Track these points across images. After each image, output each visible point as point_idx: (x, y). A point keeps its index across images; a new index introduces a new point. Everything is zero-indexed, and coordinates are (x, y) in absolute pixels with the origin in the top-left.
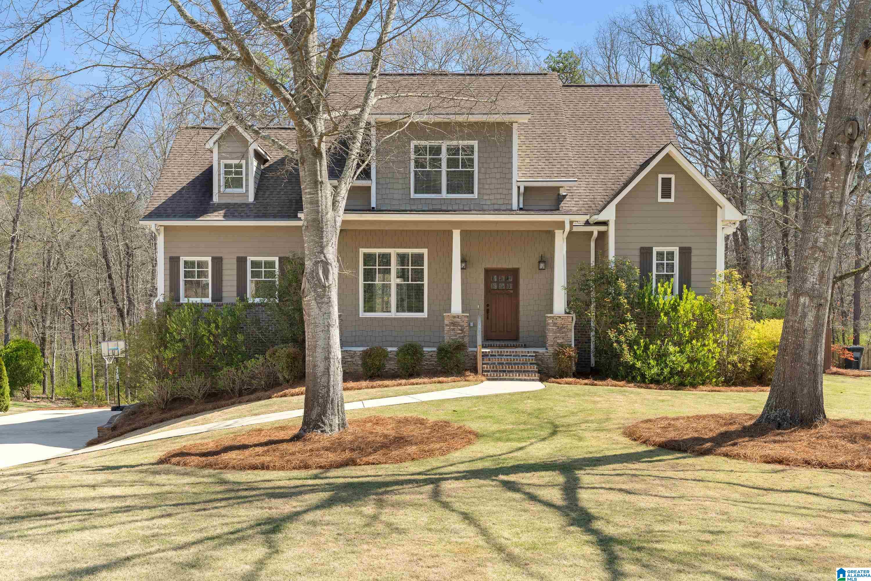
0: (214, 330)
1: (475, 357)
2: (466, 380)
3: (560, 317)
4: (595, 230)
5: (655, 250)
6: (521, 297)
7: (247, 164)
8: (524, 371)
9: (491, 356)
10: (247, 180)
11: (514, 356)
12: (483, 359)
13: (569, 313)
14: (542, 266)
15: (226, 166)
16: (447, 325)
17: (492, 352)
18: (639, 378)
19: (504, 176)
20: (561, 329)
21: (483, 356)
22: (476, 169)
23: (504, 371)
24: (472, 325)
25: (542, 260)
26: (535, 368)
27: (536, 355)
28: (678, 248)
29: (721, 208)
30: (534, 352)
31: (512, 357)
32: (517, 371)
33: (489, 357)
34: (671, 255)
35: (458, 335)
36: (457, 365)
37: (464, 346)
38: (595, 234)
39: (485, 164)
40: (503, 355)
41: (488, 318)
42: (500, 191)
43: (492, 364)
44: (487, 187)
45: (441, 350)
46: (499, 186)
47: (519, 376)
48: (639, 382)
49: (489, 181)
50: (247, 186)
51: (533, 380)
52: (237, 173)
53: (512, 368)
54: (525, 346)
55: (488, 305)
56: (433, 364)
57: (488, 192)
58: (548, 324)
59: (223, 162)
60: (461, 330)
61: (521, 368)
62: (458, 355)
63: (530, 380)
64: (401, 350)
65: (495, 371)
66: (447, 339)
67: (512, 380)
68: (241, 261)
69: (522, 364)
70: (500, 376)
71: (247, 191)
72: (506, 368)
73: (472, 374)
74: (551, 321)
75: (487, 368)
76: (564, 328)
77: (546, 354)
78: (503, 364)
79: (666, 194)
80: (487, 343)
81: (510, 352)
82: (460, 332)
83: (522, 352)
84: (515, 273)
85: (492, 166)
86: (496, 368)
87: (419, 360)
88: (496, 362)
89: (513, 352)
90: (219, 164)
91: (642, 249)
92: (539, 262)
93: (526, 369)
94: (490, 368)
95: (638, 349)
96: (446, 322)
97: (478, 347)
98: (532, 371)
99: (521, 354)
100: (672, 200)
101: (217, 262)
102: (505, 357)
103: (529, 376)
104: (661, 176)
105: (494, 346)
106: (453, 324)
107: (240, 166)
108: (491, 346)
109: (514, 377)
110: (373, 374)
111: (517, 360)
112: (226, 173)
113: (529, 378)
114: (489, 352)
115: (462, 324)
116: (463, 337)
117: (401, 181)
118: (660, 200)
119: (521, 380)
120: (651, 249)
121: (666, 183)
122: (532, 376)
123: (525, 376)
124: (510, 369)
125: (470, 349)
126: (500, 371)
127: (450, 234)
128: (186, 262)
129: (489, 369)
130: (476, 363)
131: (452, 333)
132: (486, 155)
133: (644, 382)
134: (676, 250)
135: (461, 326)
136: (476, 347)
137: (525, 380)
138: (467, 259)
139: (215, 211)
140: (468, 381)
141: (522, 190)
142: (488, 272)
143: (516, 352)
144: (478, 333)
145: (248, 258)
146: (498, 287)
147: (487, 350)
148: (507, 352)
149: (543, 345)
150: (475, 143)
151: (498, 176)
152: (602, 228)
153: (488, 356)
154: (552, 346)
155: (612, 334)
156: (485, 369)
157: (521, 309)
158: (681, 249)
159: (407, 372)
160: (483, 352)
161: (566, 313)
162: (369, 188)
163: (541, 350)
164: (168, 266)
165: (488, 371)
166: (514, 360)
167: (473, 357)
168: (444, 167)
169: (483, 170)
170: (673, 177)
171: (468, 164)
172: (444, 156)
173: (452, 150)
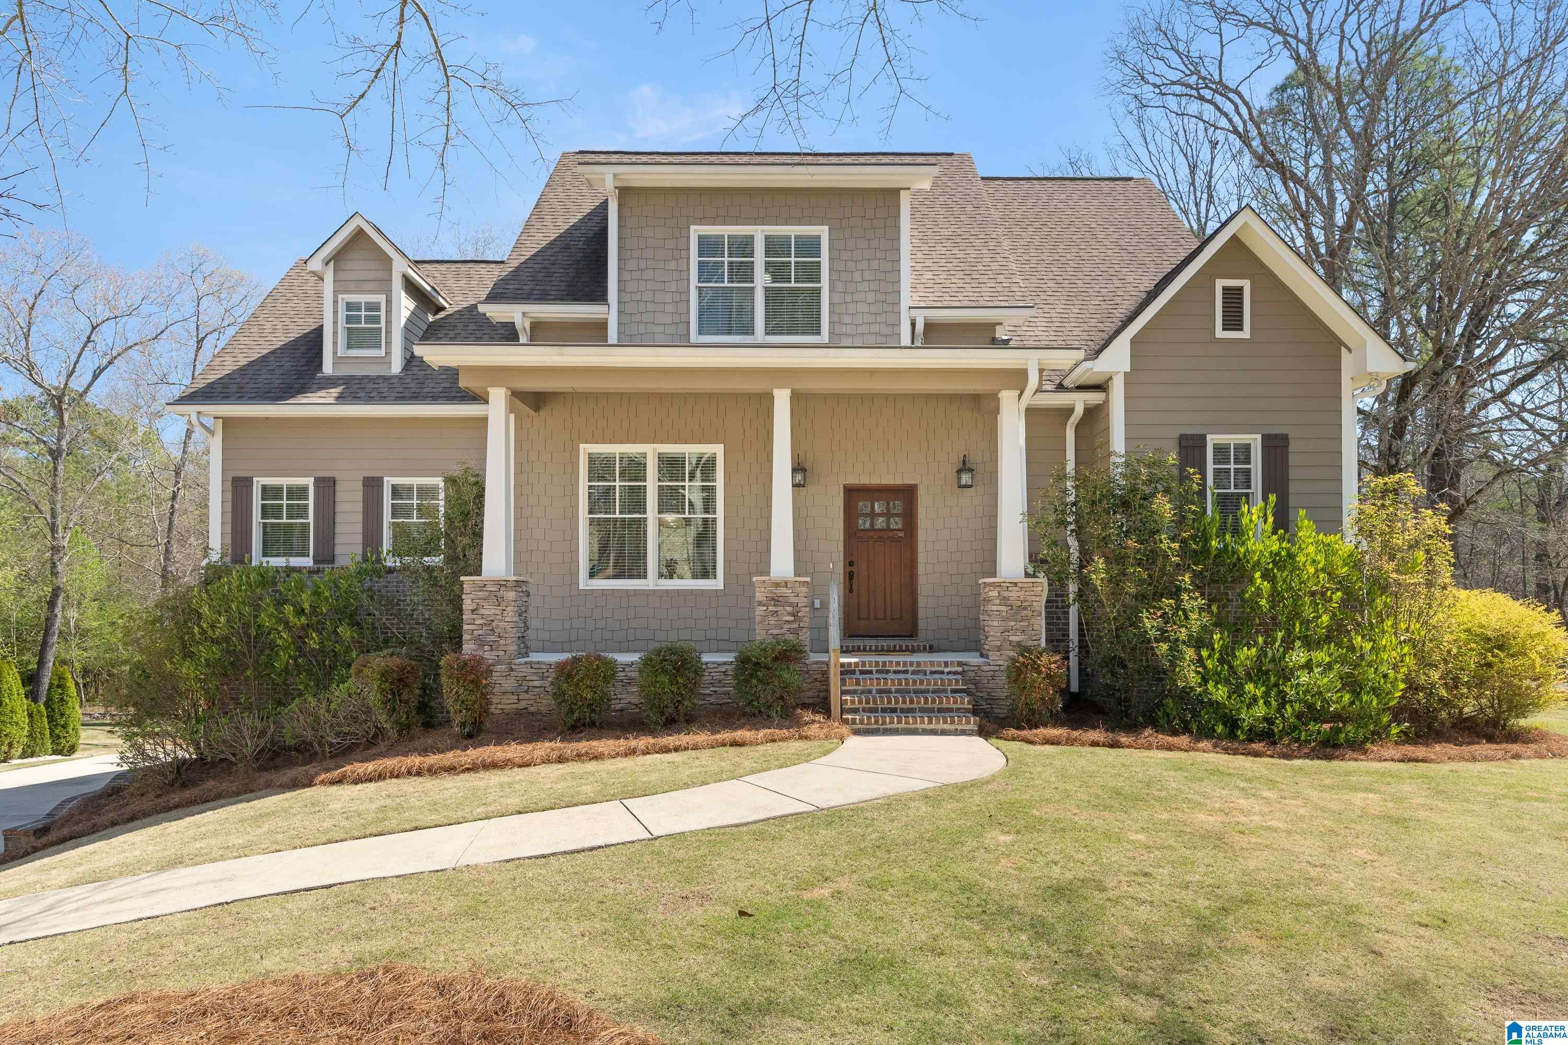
0: (292, 619)
1: (825, 674)
2: (801, 738)
3: (1015, 584)
4: (1080, 402)
5: (1212, 440)
6: (921, 547)
7: (389, 302)
8: (940, 710)
9: (862, 672)
10: (389, 332)
11: (914, 673)
12: (843, 681)
13: (1034, 576)
14: (966, 478)
15: (350, 306)
16: (760, 604)
17: (864, 663)
18: (1220, 729)
19: (882, 297)
20: (1018, 610)
21: (842, 673)
22: (825, 284)
23: (893, 710)
24: (817, 604)
25: (965, 467)
26: (966, 702)
27: (964, 671)
28: (1259, 437)
29: (1350, 350)
30: (960, 664)
31: (909, 676)
32: (922, 710)
33: (857, 675)
34: (1244, 452)
35: (786, 626)
36: (782, 698)
37: (800, 652)
38: (1079, 411)
39: (843, 274)
40: (888, 672)
41: (851, 590)
43: (863, 692)
44: (848, 319)
45: (743, 661)
46: (872, 319)
47: (930, 722)
48: (1220, 738)
49: (852, 308)
50: (389, 343)
51: (964, 733)
52: (369, 319)
53: (912, 702)
54: (932, 649)
55: (851, 564)
56: (728, 693)
57: (850, 330)
58: (988, 600)
59: (344, 298)
60: (794, 615)
61: (934, 701)
62: (785, 675)
63: (956, 733)
64: (647, 662)
65: (872, 710)
66: (760, 635)
67: (914, 732)
68: (372, 485)
69: (934, 692)
70: (884, 723)
71: (388, 353)
72: (897, 702)
73: (818, 717)
74: (995, 594)
75: (853, 702)
76: (1025, 608)
77: (986, 668)
78: (889, 692)
79: (1233, 320)
80: (851, 643)
81: (905, 663)
82: (792, 618)
83: (932, 664)
84: (908, 494)
85: (857, 276)
86: (875, 702)
87: (692, 687)
88: (874, 688)
89: (911, 664)
90: (335, 302)
91: (1182, 438)
92: (959, 472)
93: (945, 705)
94: (860, 702)
95: (1209, 656)
96: (760, 596)
97: (832, 654)
98: (958, 709)
99: (929, 669)
100: (1246, 334)
101: (326, 486)
102: (892, 676)
103: (953, 722)
104: (1220, 284)
105: (864, 650)
106: (776, 600)
107: (375, 306)
108: (859, 650)
109: (918, 726)
110: (579, 719)
111: (922, 682)
112: (349, 319)
113: (952, 727)
114: (856, 664)
115: (795, 600)
116: (796, 632)
117: (669, 308)
118: (1220, 333)
119: (934, 732)
120: (1203, 438)
121: (1233, 297)
122: (960, 722)
123: (945, 722)
124: (908, 705)
125: (814, 657)
126: (884, 710)
127: (767, 399)
128: (265, 489)
129: (857, 705)
130: (827, 691)
131: (772, 620)
132: (845, 255)
133: (1232, 736)
134: (1255, 440)
135: (791, 604)
136: (827, 652)
137: (944, 733)
138: (807, 466)
139: (323, 388)
140: (806, 738)
141: (920, 327)
142: (852, 493)
143: (918, 663)
144: (831, 621)
145: (386, 479)
146: (872, 524)
147: (853, 660)
148: (898, 663)
149: (976, 646)
150: (823, 231)
151: (871, 297)
152: (1095, 398)
153: (853, 672)
154: (999, 649)
155: (1149, 623)
156: (849, 706)
157: (921, 569)
158: (1266, 438)
159: (662, 714)
160: (842, 665)
161: (1027, 575)
162: (603, 322)
163: (973, 659)
164: (229, 495)
165: (855, 711)
166: (914, 682)
167: (819, 676)
168: (762, 279)
169: (840, 287)
170: (1246, 284)
171: (811, 272)
172: (759, 259)
173: (774, 246)
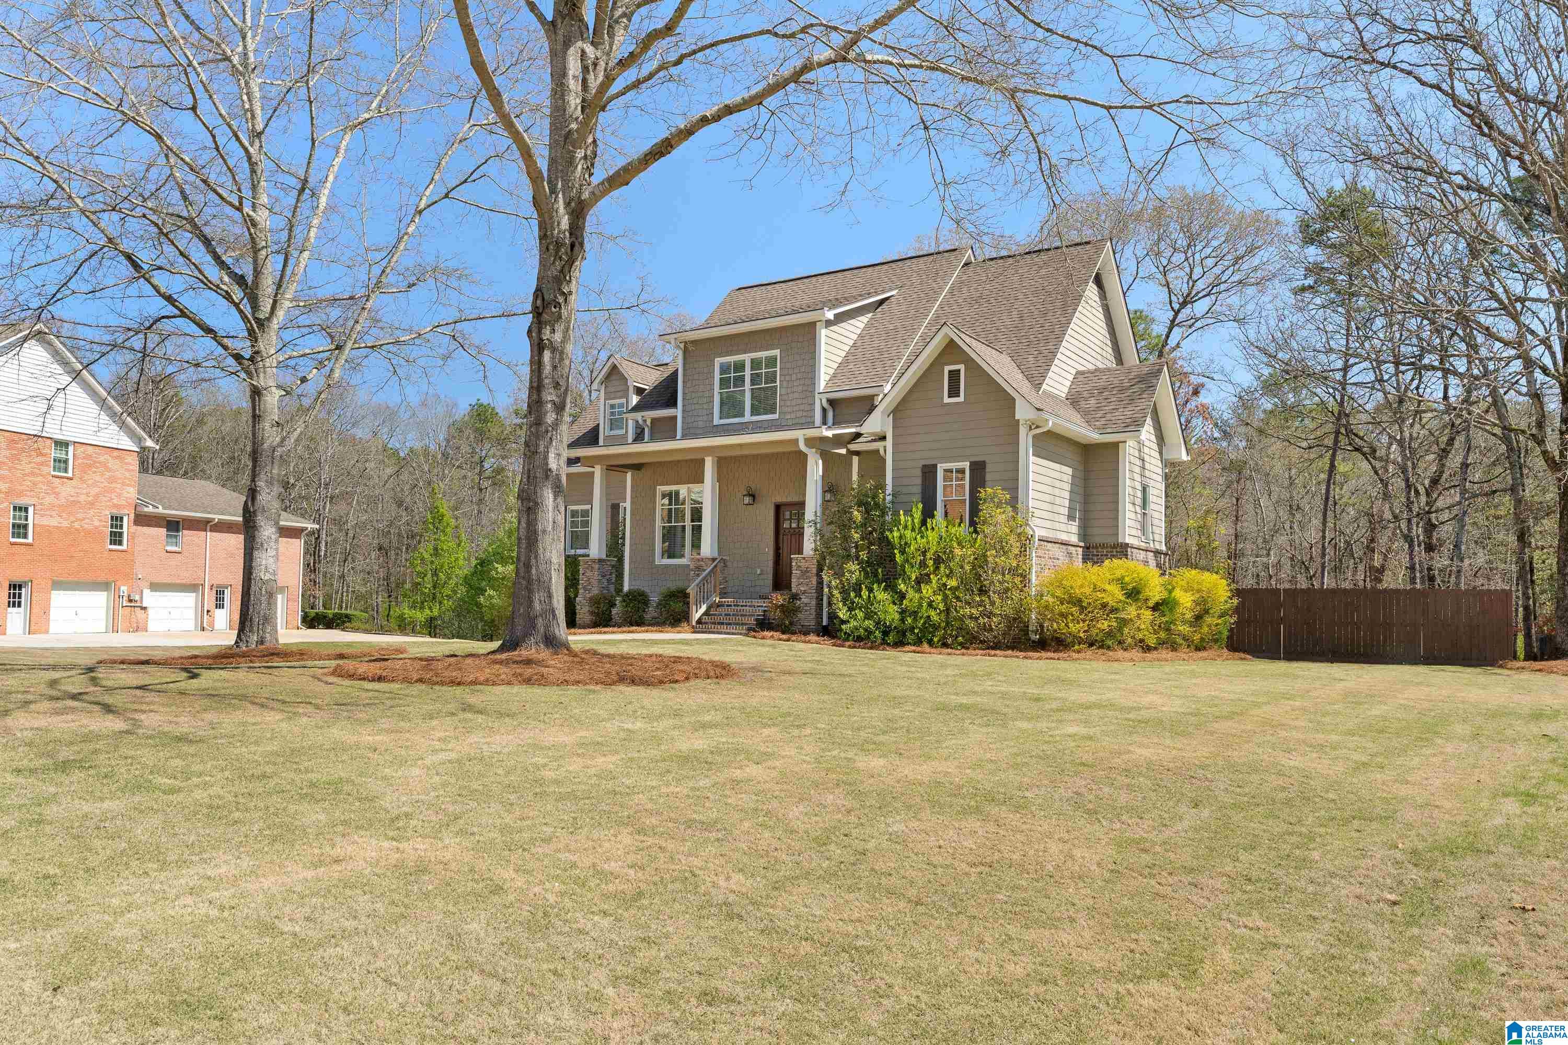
3: (804, 558)
5: (941, 467)
8: (741, 624)
9: (727, 606)
11: (749, 606)
15: (612, 406)
17: (729, 602)
19: (806, 388)
20: (805, 573)
22: (778, 383)
28: (969, 463)
31: (746, 608)
32: (734, 624)
34: (960, 474)
38: (882, 452)
39: (787, 376)
40: (738, 606)
41: (778, 564)
42: (802, 407)
43: (718, 615)
44: (789, 404)
46: (800, 402)
49: (790, 396)
55: (779, 548)
57: (790, 409)
59: (609, 403)
74: (794, 564)
75: (709, 619)
76: (808, 572)
78: (729, 615)
79: (954, 392)
81: (747, 602)
85: (793, 378)
88: (724, 613)
89: (750, 602)
90: (605, 406)
91: (924, 466)
96: (692, 566)
98: (750, 624)
100: (961, 399)
102: (739, 608)
104: (945, 367)
107: (623, 406)
112: (611, 414)
113: (737, 632)
114: (725, 602)
115: (705, 568)
117: (705, 406)
118: (947, 400)
120: (935, 467)
121: (954, 375)
126: (718, 623)
127: (702, 461)
132: (788, 365)
134: (966, 465)
138: (756, 492)
141: (824, 403)
142: (778, 508)
146: (791, 525)
150: (776, 352)
151: (799, 389)
153: (723, 606)
158: (972, 464)
162: (674, 418)
168: (748, 385)
169: (785, 384)
170: (962, 367)
171: (771, 378)
172: (748, 373)
173: (756, 364)
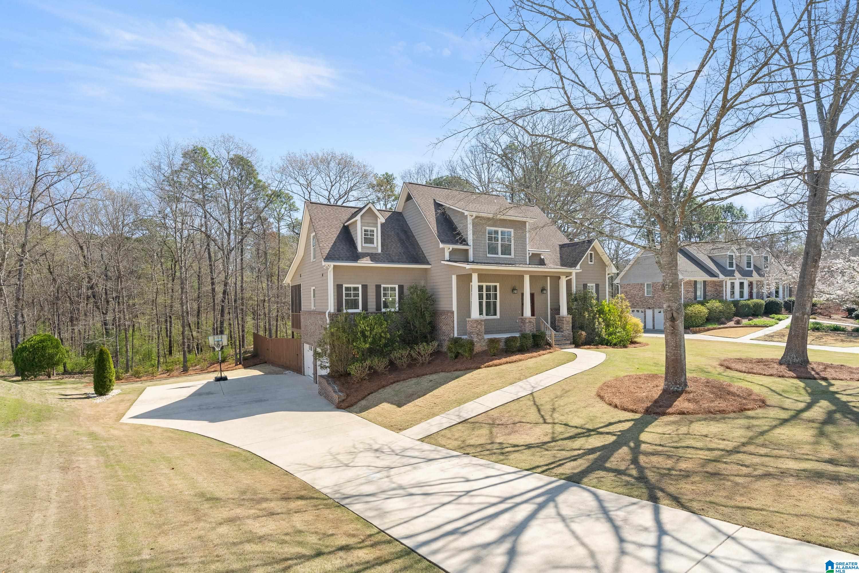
7: (376, 229)
10: (377, 240)
15: (365, 231)
19: (523, 247)
20: (568, 322)
29: (607, 267)
34: (592, 287)
39: (516, 241)
42: (522, 255)
44: (517, 252)
46: (522, 252)
50: (377, 243)
52: (371, 235)
57: (518, 255)
59: (364, 228)
68: (378, 287)
71: (377, 246)
79: (591, 260)
82: (533, 326)
85: (519, 242)
90: (362, 229)
91: (584, 284)
92: (542, 290)
93: (566, 343)
100: (593, 263)
101: (365, 288)
107: (373, 231)
112: (365, 234)
117: (482, 247)
118: (589, 263)
121: (591, 255)
122: (571, 346)
128: (346, 288)
132: (516, 237)
134: (594, 285)
135: (533, 323)
139: (363, 257)
141: (530, 255)
145: (382, 285)
150: (512, 230)
154: (565, 330)
162: (466, 250)
164: (336, 290)
168: (500, 242)
169: (516, 244)
170: (593, 253)
171: (509, 240)
172: (500, 236)
173: (502, 233)
